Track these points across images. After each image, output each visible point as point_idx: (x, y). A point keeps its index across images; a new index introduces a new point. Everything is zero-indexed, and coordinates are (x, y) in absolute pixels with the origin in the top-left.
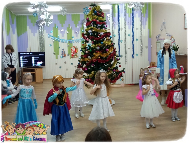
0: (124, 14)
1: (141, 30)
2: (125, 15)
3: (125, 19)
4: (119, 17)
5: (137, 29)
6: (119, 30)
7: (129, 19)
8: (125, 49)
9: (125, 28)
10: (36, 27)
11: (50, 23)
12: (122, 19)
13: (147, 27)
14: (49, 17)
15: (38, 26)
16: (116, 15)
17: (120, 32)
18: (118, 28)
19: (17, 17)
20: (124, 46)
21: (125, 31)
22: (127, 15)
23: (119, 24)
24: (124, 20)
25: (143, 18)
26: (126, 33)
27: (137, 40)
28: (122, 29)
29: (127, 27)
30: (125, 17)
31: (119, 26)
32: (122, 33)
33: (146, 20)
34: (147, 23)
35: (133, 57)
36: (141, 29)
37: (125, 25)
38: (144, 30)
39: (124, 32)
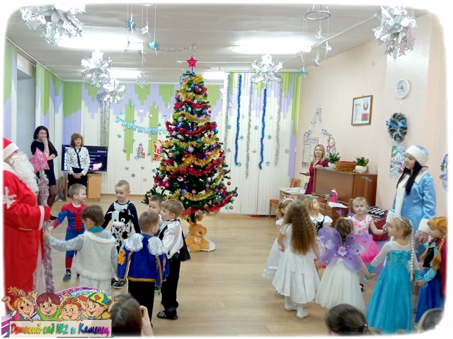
0: (249, 90)
1: (279, 121)
2: (251, 93)
3: (250, 100)
4: (239, 95)
5: (271, 118)
6: (238, 118)
7: (258, 100)
8: (247, 151)
9: (250, 115)
10: (96, 102)
11: (118, 98)
12: (245, 99)
13: (289, 115)
14: (119, 88)
15: (101, 102)
16: (235, 91)
17: (240, 122)
18: (237, 115)
19: (65, 83)
20: (246, 147)
21: (250, 120)
22: (255, 92)
23: (239, 106)
24: (248, 101)
25: (283, 98)
26: (251, 123)
27: (270, 137)
28: (243, 117)
29: (253, 113)
30: (251, 96)
31: (239, 110)
32: (244, 123)
33: (289, 103)
34: (290, 107)
35: (261, 167)
36: (279, 117)
37: (250, 110)
38: (285, 120)
39: (247, 121)
